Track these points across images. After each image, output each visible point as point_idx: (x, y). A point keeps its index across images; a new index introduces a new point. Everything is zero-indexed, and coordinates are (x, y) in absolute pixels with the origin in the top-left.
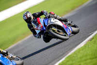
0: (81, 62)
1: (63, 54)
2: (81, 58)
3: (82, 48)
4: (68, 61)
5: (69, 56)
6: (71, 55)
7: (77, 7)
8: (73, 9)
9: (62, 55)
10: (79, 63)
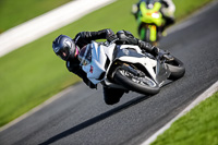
0: (206, 131)
1: (167, 115)
2: (207, 122)
3: (210, 102)
4: (177, 131)
5: (180, 119)
6: (184, 117)
7: (199, 8)
8: (189, 13)
9: (164, 117)
10: (203, 135)
